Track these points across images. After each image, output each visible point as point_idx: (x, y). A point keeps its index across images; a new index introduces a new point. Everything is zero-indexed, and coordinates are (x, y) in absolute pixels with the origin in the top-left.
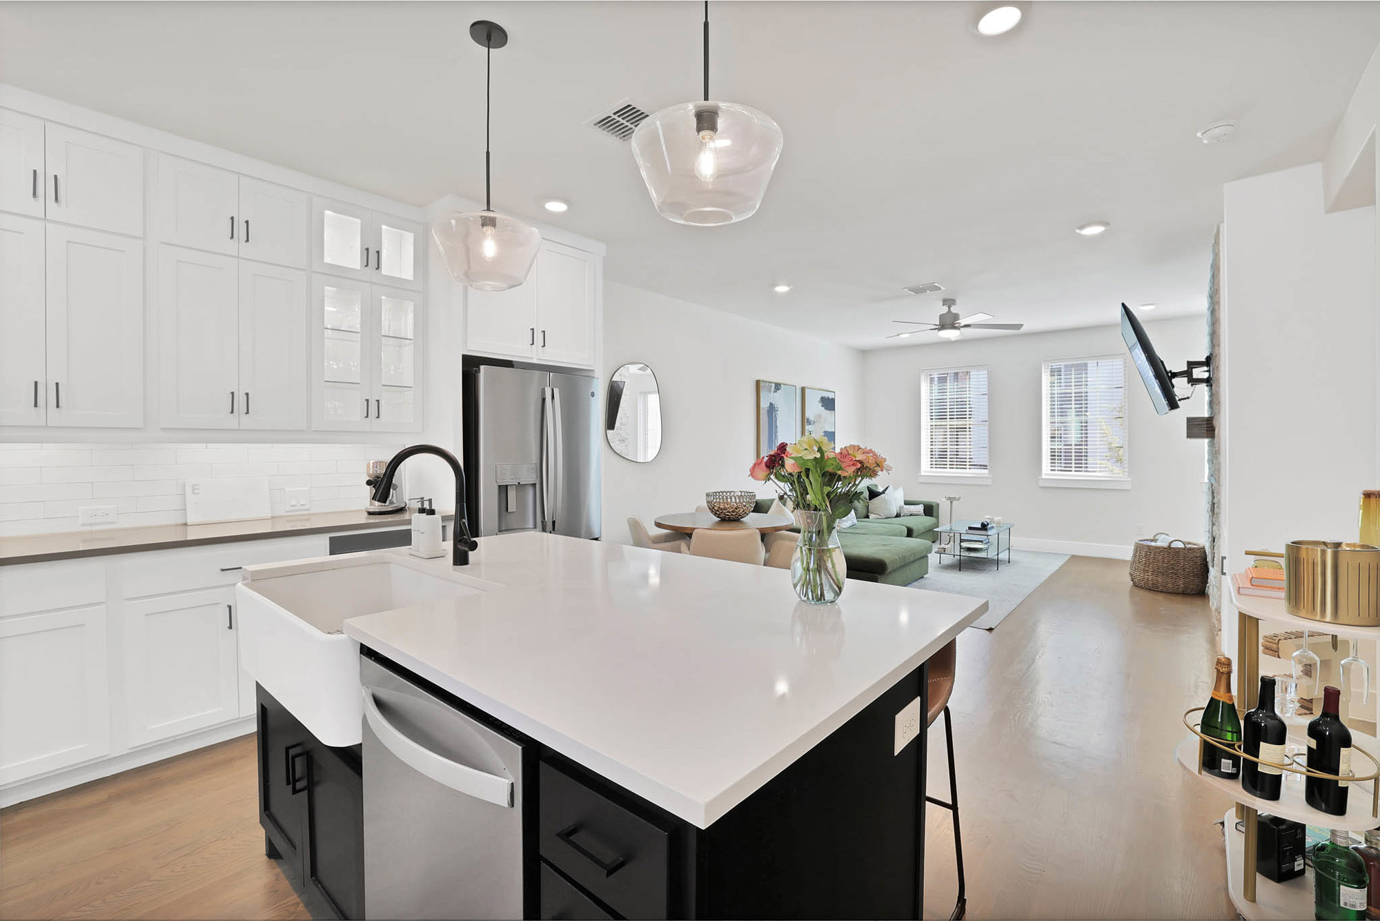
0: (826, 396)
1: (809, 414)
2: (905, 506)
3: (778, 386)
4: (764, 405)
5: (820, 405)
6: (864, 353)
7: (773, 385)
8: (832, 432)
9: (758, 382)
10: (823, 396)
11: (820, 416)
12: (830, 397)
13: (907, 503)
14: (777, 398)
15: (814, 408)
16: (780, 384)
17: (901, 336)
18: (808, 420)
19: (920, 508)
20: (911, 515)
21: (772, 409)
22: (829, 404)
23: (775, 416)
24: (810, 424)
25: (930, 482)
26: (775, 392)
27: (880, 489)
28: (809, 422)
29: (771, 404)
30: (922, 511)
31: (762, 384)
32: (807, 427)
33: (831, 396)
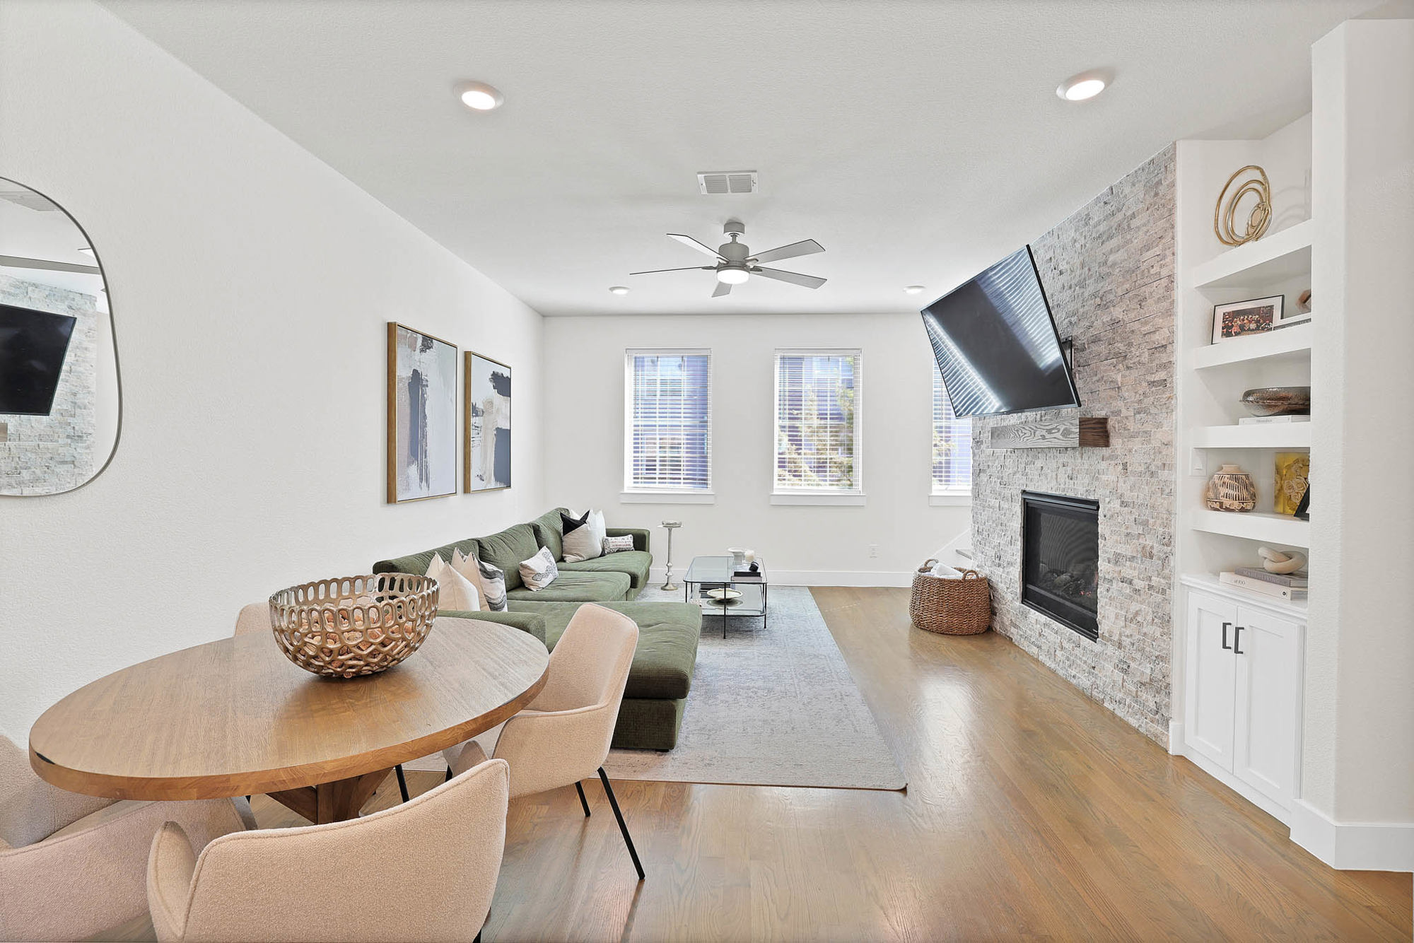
0: (500, 372)
1: (475, 398)
2: (609, 538)
3: (428, 341)
4: (403, 372)
5: (491, 385)
6: (544, 315)
7: (420, 338)
8: (507, 430)
9: (391, 328)
10: (496, 371)
11: (491, 403)
12: (505, 376)
13: (610, 533)
14: (427, 363)
15: (483, 391)
16: (431, 339)
17: (616, 292)
18: (474, 407)
19: (628, 541)
20: (618, 551)
21: (417, 380)
22: (502, 384)
23: (423, 395)
24: (477, 415)
25: (636, 502)
26: (422, 351)
27: (576, 516)
28: (476, 412)
29: (415, 372)
30: (632, 545)
31: (399, 331)
32: (473, 420)
33: (506, 373)
